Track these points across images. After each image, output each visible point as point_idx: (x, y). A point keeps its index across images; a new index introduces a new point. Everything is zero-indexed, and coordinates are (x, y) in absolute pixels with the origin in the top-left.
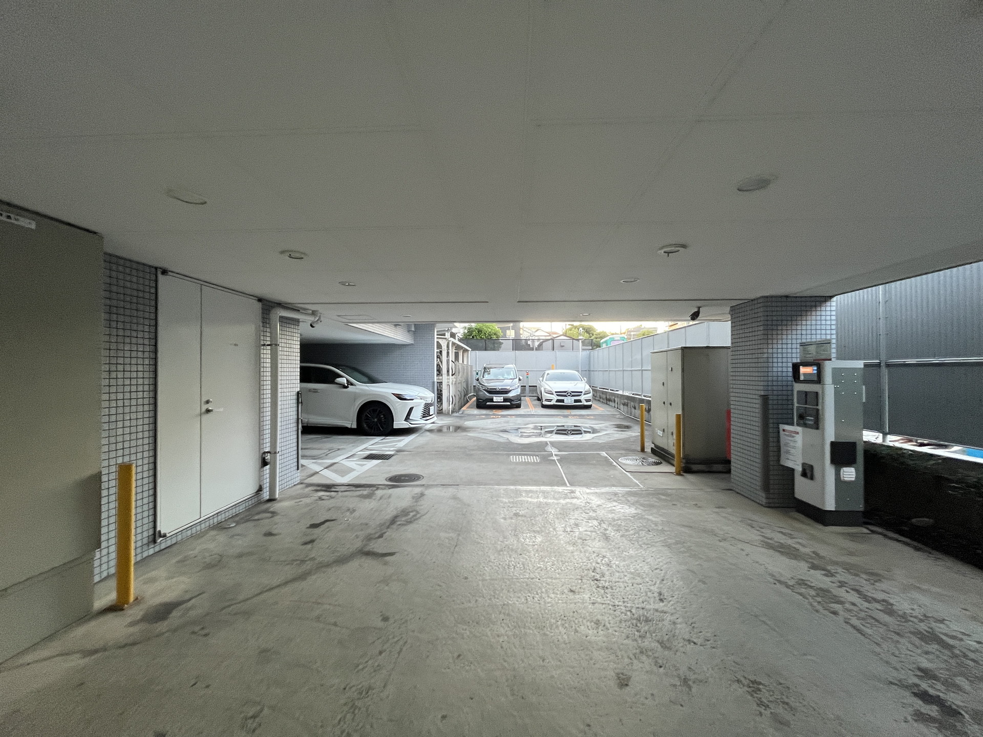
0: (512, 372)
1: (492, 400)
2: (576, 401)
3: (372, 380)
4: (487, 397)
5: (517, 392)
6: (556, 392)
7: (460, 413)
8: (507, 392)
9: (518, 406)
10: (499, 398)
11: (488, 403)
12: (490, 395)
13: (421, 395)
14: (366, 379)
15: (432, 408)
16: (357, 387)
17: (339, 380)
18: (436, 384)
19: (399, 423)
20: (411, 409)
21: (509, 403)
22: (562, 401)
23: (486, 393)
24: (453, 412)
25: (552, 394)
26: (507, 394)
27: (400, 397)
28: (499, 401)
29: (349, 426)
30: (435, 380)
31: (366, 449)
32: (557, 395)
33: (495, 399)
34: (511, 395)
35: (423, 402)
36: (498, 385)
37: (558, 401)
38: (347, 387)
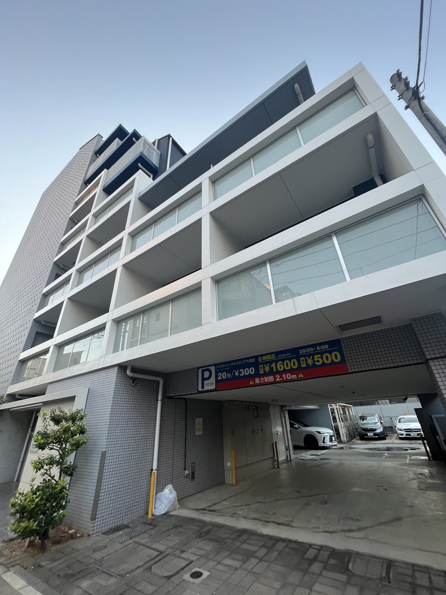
0: (376, 419)
1: (367, 435)
2: (418, 435)
3: (306, 426)
4: (363, 433)
5: (380, 430)
6: (404, 429)
7: (351, 442)
8: (375, 430)
9: (384, 438)
10: (371, 434)
11: (365, 437)
12: (366, 432)
13: (327, 432)
14: (303, 425)
15: (333, 438)
16: (302, 429)
17: (295, 426)
18: (333, 426)
19: (321, 444)
20: (324, 438)
21: (377, 437)
22: (410, 435)
23: (363, 431)
24: (347, 442)
25: (402, 431)
26: (375, 431)
27: (319, 432)
28: (371, 435)
29: (301, 445)
30: (333, 425)
31: (310, 453)
32: (405, 431)
33: (369, 434)
34: (378, 431)
35: (329, 435)
36: (369, 427)
37: (407, 435)
38: (298, 429)
